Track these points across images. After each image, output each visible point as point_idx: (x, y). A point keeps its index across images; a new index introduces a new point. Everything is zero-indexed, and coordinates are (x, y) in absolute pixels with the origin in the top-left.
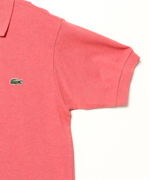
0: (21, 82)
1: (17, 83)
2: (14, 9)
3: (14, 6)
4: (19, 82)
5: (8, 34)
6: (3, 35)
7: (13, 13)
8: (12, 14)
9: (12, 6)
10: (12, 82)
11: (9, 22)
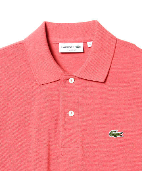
0: (121, 134)
1: (117, 135)
2: (115, 51)
3: (115, 47)
4: (119, 134)
5: (108, 79)
6: (103, 81)
7: (115, 55)
8: (113, 57)
9: (114, 47)
10: (111, 135)
11: (109, 66)
